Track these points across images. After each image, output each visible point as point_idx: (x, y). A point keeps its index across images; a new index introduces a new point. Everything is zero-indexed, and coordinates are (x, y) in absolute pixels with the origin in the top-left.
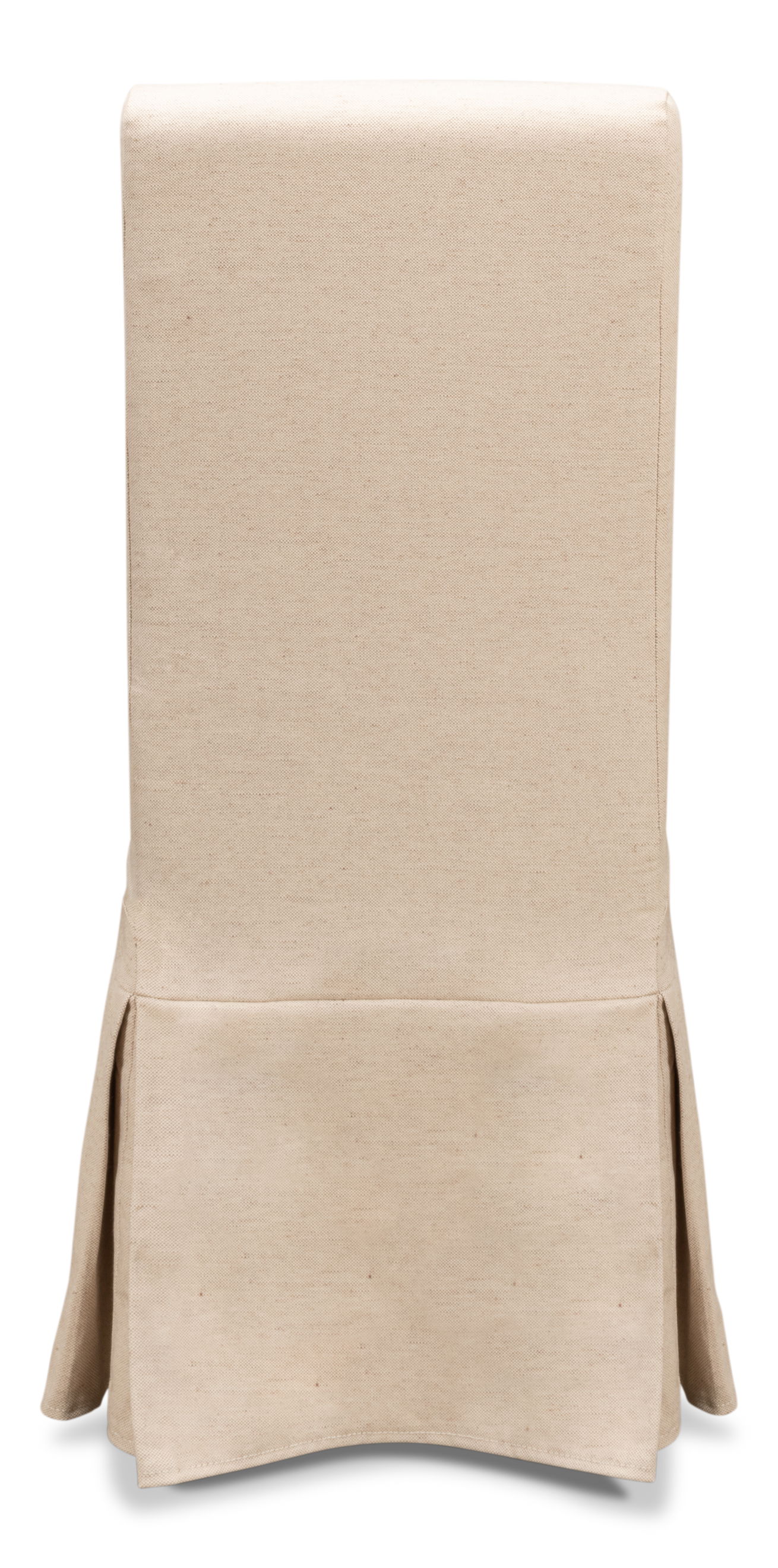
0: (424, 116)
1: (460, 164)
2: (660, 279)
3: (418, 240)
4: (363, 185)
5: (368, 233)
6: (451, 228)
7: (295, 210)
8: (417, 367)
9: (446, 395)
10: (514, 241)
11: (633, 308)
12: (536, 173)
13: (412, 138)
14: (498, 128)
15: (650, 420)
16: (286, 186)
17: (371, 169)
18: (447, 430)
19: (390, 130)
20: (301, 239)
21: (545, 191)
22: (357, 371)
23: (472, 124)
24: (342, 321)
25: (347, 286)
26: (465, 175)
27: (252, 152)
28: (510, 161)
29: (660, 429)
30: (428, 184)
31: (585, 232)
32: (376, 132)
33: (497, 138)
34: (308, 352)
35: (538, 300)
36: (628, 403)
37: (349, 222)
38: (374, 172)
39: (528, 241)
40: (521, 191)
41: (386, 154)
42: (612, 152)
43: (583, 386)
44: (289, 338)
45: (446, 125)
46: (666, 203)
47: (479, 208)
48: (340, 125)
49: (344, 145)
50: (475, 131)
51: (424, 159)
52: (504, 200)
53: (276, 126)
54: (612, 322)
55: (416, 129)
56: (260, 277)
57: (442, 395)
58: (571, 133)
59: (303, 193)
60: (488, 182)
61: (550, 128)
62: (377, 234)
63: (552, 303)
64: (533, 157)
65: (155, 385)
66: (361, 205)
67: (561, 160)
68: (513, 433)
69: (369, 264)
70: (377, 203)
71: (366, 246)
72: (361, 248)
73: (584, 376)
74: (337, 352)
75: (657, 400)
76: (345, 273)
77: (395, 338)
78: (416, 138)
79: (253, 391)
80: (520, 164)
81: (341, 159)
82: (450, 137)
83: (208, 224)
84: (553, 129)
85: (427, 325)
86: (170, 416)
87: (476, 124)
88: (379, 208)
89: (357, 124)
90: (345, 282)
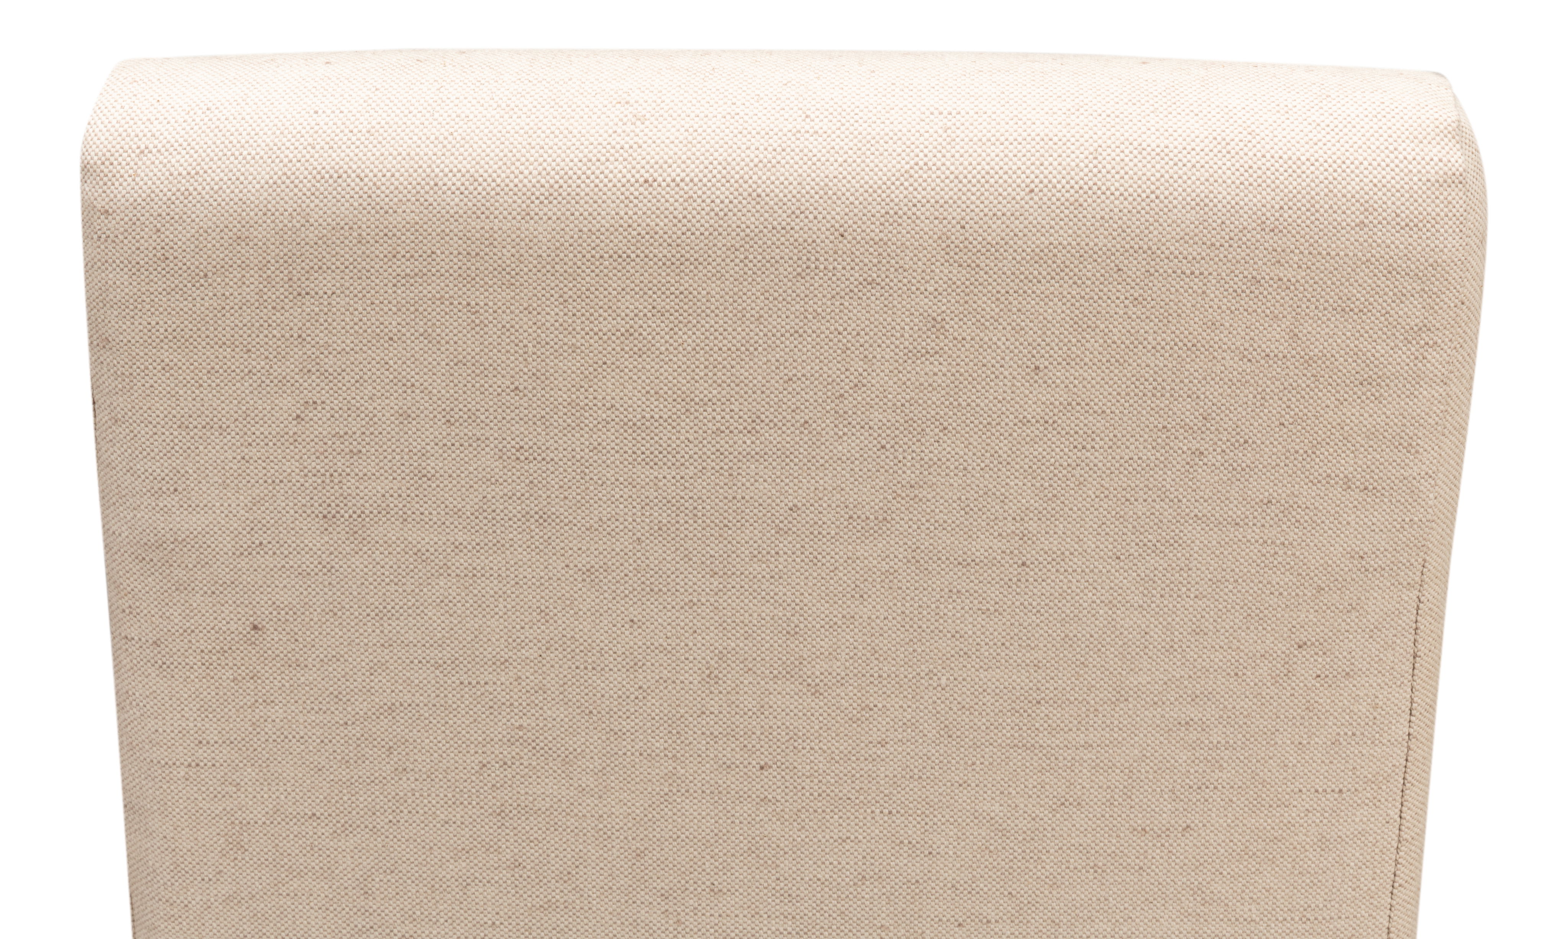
0: (840, 160)
1: (932, 282)
2: (1425, 549)
3: (822, 461)
4: (685, 329)
5: (696, 442)
6: (906, 432)
7: (512, 387)
8: (817, 748)
9: (886, 811)
10: (1065, 464)
11: (1354, 614)
12: (1127, 302)
13: (811, 217)
14: (1032, 191)
15: (1376, 857)
16: (486, 329)
17: (704, 293)
18: (888, 887)
19: (754, 195)
20: (526, 454)
21: (1150, 347)
22: (670, 755)
23: (965, 181)
24: (632, 643)
25: (643, 565)
26: (944, 308)
27: (399, 248)
28: (1062, 274)
29: (1398, 873)
30: (849, 329)
31: (1246, 442)
32: (718, 201)
33: (1031, 218)
34: (549, 712)
35: (1119, 598)
36: (1325, 821)
37: (648, 416)
38: (713, 300)
39: (1100, 465)
40: (1088, 345)
41: (742, 257)
42: (1324, 253)
43: (1220, 787)
44: (503, 679)
45: (898, 183)
46: (1452, 372)
47: (979, 387)
48: (624, 180)
49: (634, 233)
50: (973, 198)
51: (840, 267)
52: (1042, 366)
53: (458, 184)
54: (1300, 647)
55: (822, 192)
56: (427, 540)
57: (878, 811)
58: (1220, 206)
59: (531, 349)
60: (1005, 324)
61: (1167, 193)
62: (718, 446)
63: (1153, 605)
64: (1121, 266)
65: (182, 773)
66: (680, 378)
67: (1192, 273)
68: (1046, 892)
69: (700, 514)
70: (719, 374)
71: (691, 474)
72: (678, 477)
73: (1225, 765)
74: (620, 713)
75: (1394, 814)
76: (639, 534)
77: (763, 683)
78: (820, 217)
79: (417, 794)
80: (1088, 283)
81: (628, 267)
82: (910, 213)
83: (294, 415)
84: (1176, 194)
85: (843, 654)
86: (223, 840)
87: (974, 181)
88: (724, 385)
89: (669, 179)
90: (639, 554)
